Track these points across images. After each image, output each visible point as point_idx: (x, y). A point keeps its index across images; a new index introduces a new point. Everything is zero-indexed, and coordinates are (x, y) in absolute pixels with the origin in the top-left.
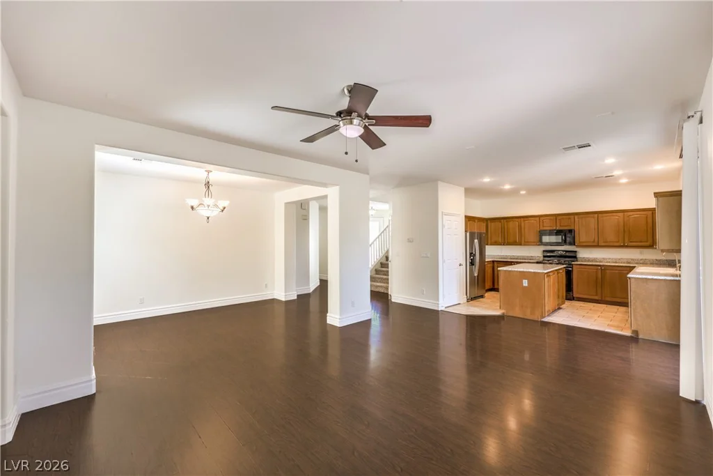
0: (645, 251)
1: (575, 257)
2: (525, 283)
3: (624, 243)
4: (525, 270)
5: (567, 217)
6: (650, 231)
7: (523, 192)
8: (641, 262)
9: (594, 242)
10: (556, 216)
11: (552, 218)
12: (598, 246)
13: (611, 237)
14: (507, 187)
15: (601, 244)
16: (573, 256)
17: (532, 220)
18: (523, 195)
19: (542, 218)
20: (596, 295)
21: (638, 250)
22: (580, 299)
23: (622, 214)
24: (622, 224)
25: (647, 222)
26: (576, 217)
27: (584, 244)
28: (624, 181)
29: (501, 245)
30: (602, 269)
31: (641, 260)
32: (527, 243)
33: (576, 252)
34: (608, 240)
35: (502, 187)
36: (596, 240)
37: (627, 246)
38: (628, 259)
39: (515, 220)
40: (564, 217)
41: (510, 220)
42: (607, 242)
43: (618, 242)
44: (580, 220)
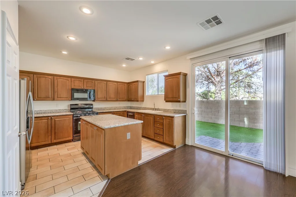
5: (91, 81)
10: (84, 79)
11: (80, 79)
13: (112, 95)
17: (65, 79)
19: (73, 79)
25: (125, 88)
26: (96, 81)
27: (100, 99)
28: (124, 66)
32: (60, 99)
33: (92, 105)
36: (106, 97)
37: (118, 100)
38: (115, 107)
39: (46, 76)
40: (89, 81)
41: (42, 76)
42: (110, 98)
43: (115, 98)
44: (98, 84)
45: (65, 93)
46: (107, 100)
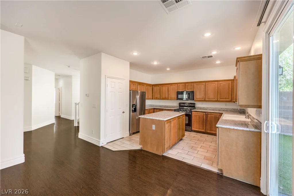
0: (228, 103)
1: (194, 107)
2: (154, 127)
3: (217, 100)
4: (153, 118)
5: (191, 84)
6: (230, 93)
7: (168, 69)
8: (226, 110)
9: (203, 98)
10: (185, 83)
11: (183, 84)
12: (205, 101)
13: (211, 95)
14: (155, 63)
15: (206, 99)
16: (193, 106)
17: (173, 86)
18: (168, 71)
19: (178, 85)
20: (203, 129)
21: (224, 103)
22: (195, 131)
23: (217, 82)
24: (217, 88)
25: (229, 87)
26: (195, 84)
27: (199, 100)
28: (218, 62)
29: (159, 99)
30: (206, 114)
31: (226, 109)
32: (171, 99)
33: (195, 104)
34: (210, 98)
35: (152, 63)
36: (204, 97)
37: (219, 101)
38: (219, 108)
39: (166, 85)
40: (189, 84)
41: (163, 85)
42: (209, 99)
43: (215, 99)
44: (197, 86)
45: (174, 95)
46: (205, 100)
